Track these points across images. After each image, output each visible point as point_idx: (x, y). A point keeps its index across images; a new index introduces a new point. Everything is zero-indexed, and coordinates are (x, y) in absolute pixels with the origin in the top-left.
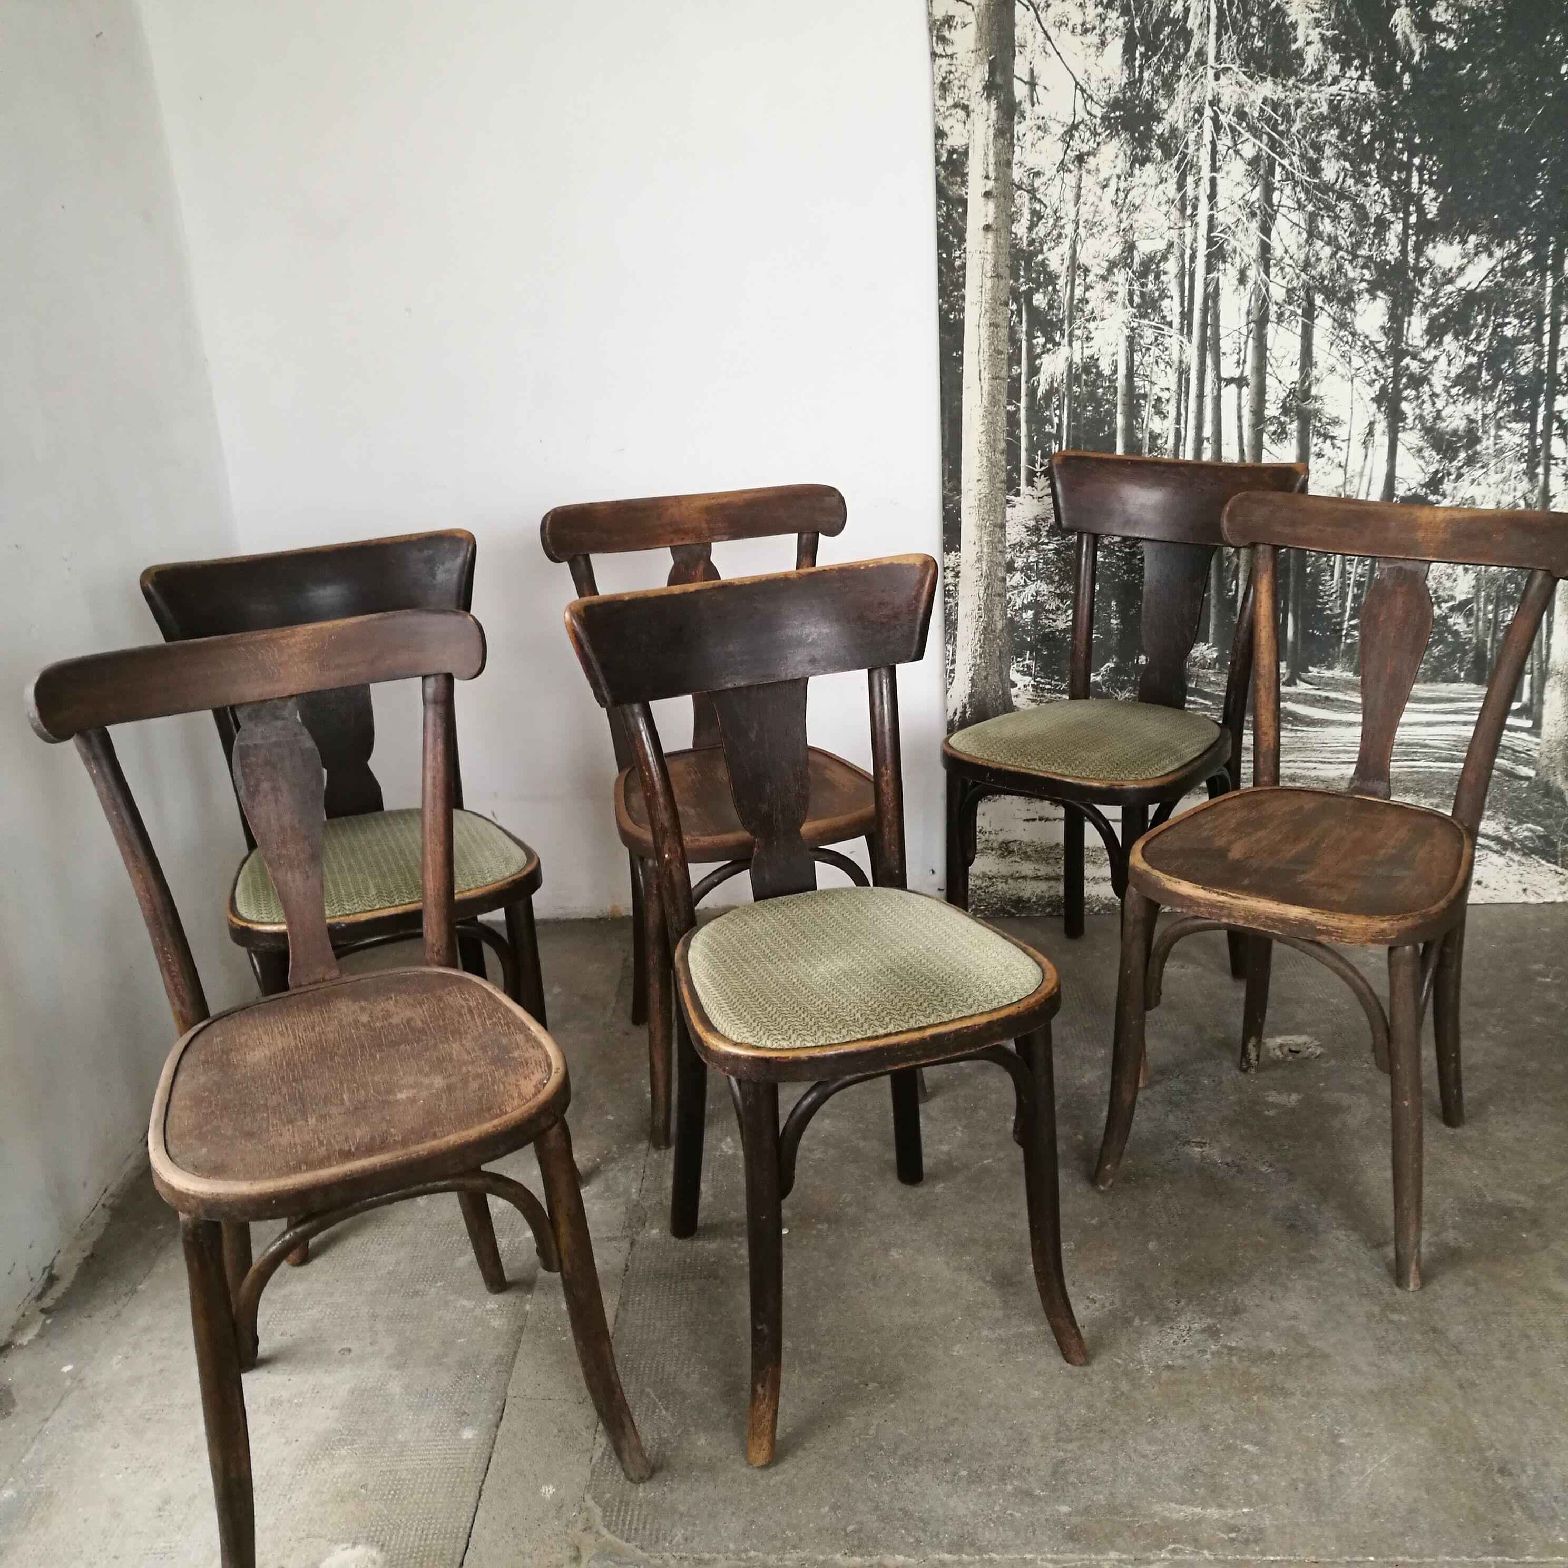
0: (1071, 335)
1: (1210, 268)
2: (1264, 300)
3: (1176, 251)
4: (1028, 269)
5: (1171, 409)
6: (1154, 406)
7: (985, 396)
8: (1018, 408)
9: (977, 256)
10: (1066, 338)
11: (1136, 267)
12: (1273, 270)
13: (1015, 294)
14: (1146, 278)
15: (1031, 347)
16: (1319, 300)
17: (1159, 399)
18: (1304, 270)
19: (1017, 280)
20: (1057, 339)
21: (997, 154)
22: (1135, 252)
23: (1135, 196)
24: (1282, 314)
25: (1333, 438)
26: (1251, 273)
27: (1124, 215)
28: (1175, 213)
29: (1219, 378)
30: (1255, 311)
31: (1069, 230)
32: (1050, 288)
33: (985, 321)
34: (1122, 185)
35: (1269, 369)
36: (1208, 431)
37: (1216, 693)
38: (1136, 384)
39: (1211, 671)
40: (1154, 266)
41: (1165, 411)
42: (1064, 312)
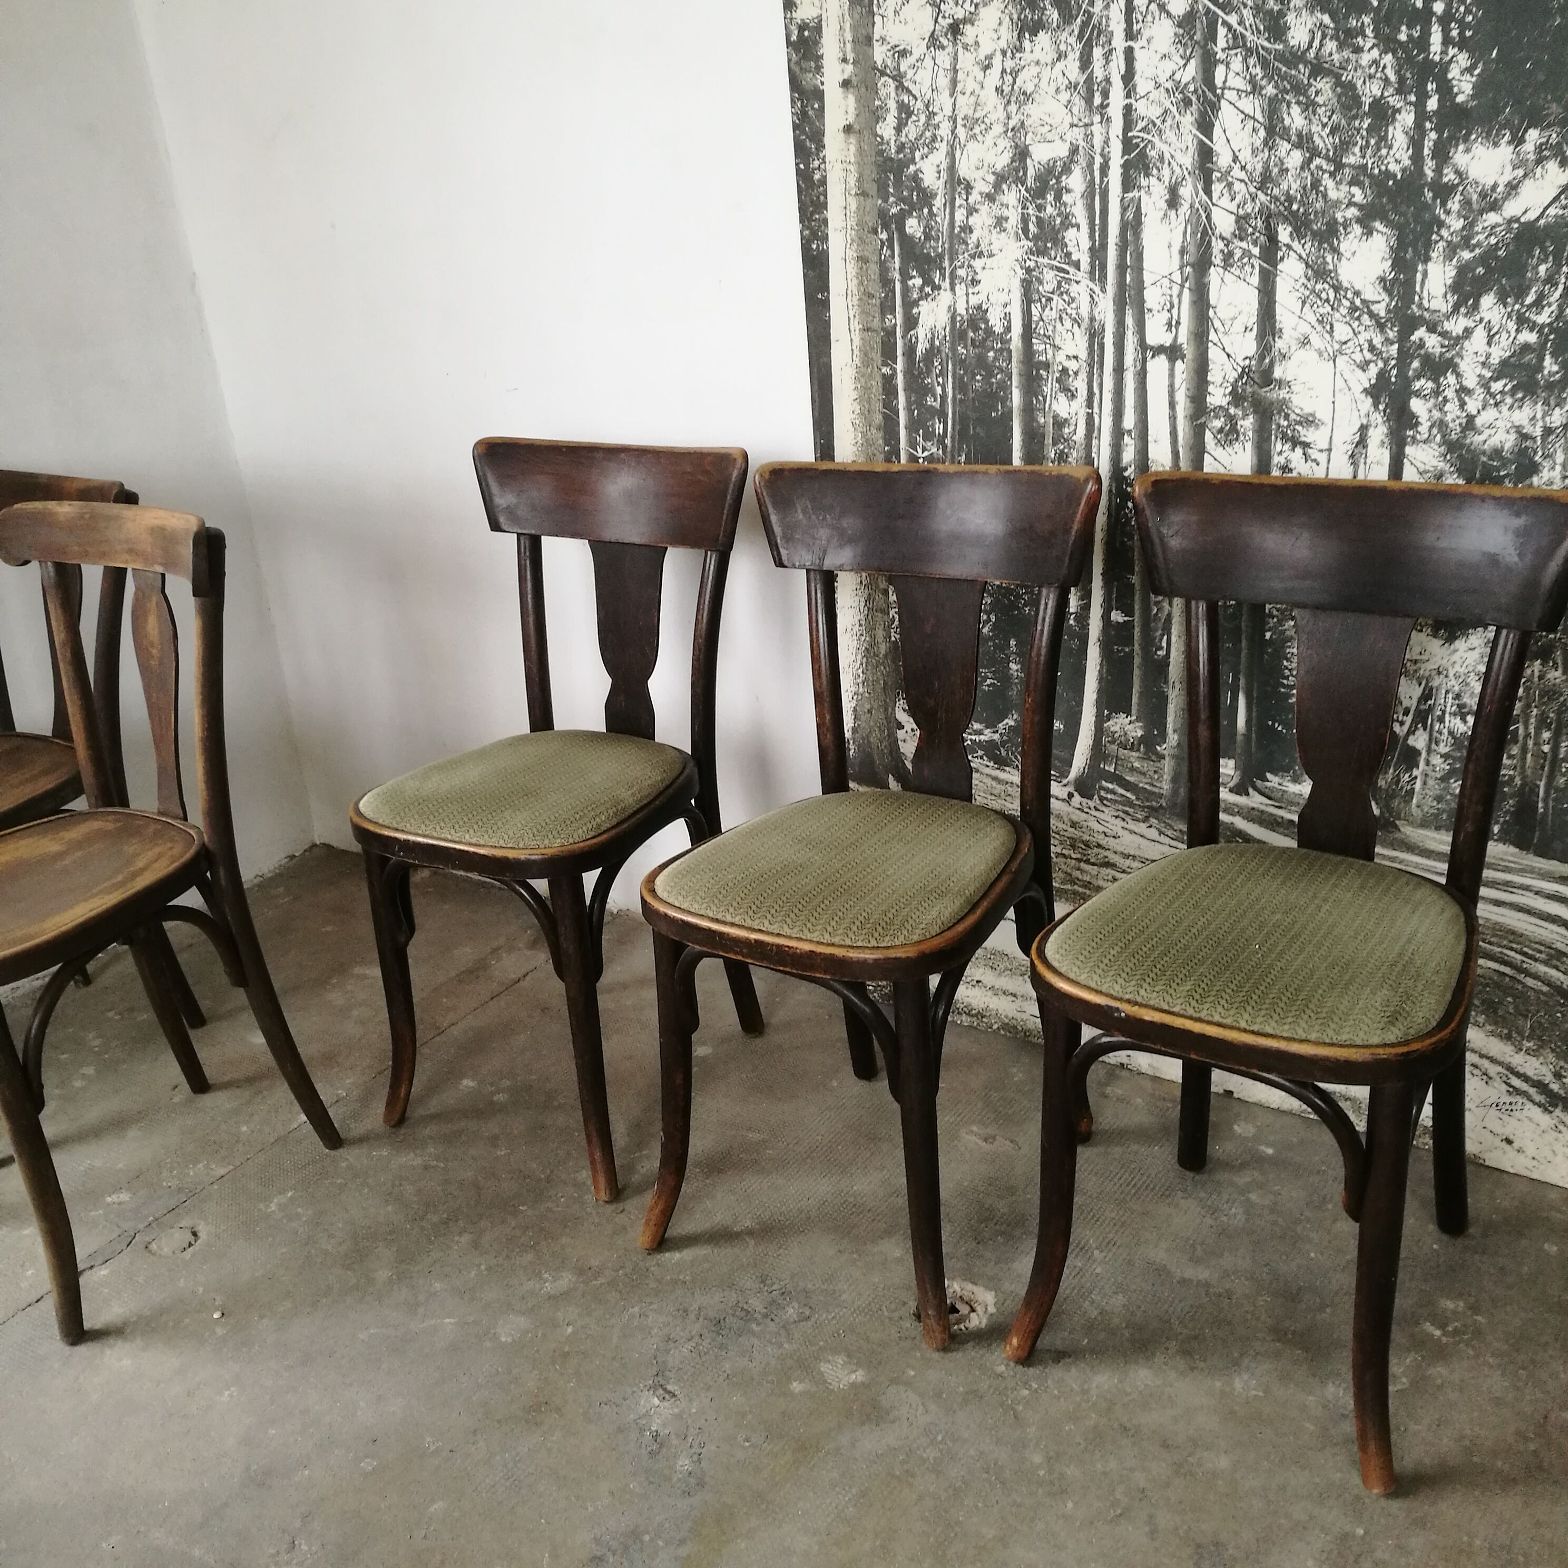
0: (953, 276)
1: (1128, 184)
2: (1205, 233)
3: (1082, 160)
4: (898, 183)
5: (1080, 384)
6: (1058, 381)
7: (856, 352)
8: (895, 370)
9: (839, 166)
10: (947, 280)
11: (1030, 181)
12: (1217, 188)
13: (885, 220)
14: (1044, 198)
15: (906, 290)
16: (1284, 234)
17: (1064, 371)
18: (1262, 187)
19: (886, 200)
20: (937, 281)
21: (854, 28)
22: (1028, 160)
23: (1026, 80)
24: (1231, 254)
25: (1306, 445)
26: (1186, 191)
27: (1013, 108)
28: (1079, 104)
29: (1143, 345)
30: (1192, 249)
31: (944, 130)
32: (926, 211)
33: (852, 253)
34: (1009, 64)
35: (1212, 336)
36: (1129, 421)
37: (1141, 785)
38: (1035, 347)
39: (1134, 754)
40: (1054, 181)
41: (1073, 389)
42: (943, 243)
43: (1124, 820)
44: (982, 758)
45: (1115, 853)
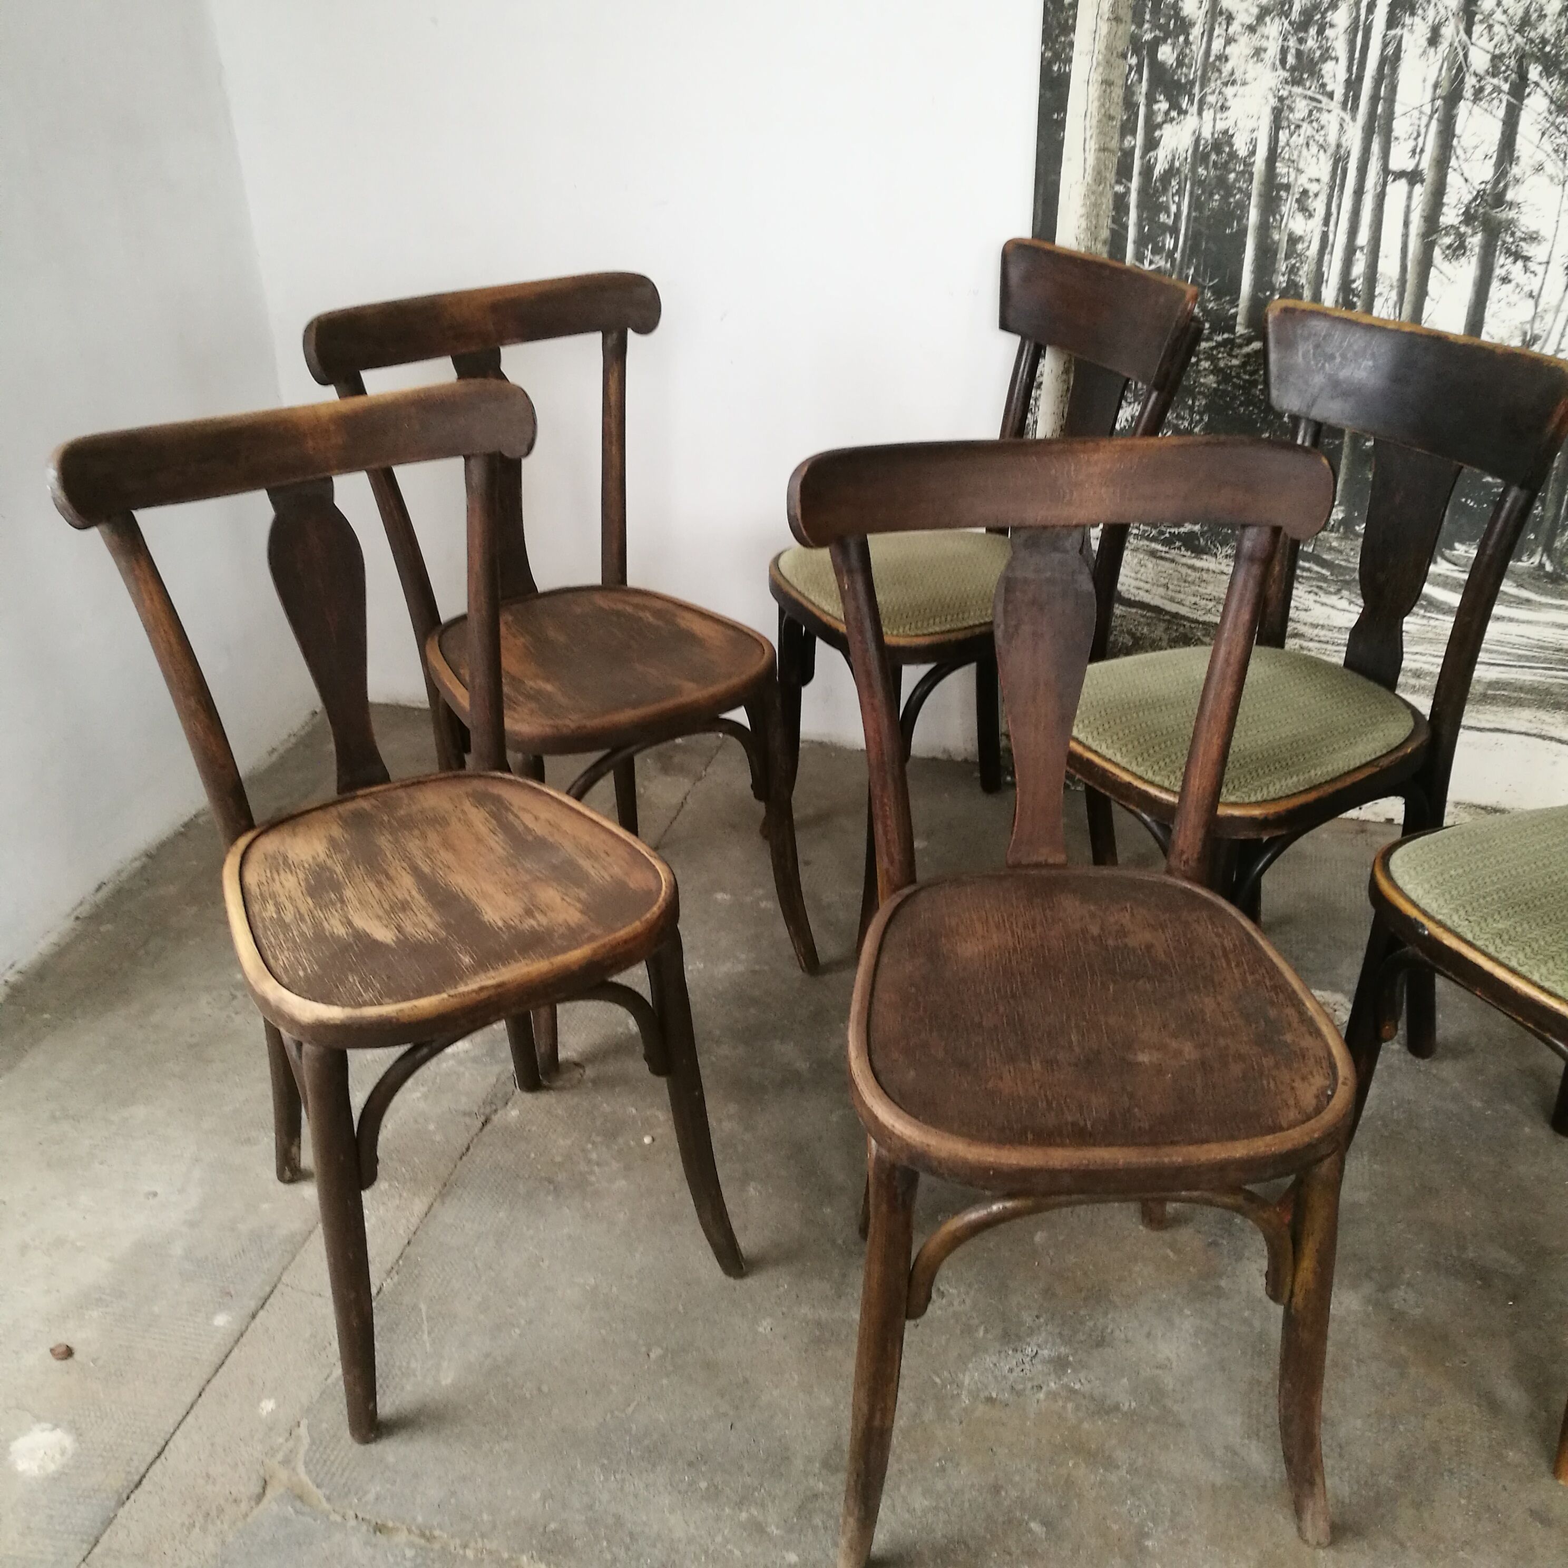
0: (1202, 102)
1: (1392, 22)
2: (1460, 69)
4: (1156, 11)
5: (1319, 205)
6: (1298, 201)
7: (1089, 170)
8: (1128, 191)
10: (1196, 105)
11: (1295, 15)
12: (1478, 29)
13: (1136, 45)
14: (1306, 31)
15: (1150, 114)
16: (1534, 72)
17: (1305, 192)
18: (1520, 30)
19: (1140, 25)
20: (1184, 106)
24: (1481, 89)
25: (1527, 259)
26: (1448, 32)
29: (1386, 170)
30: (1445, 84)
32: (1182, 39)
33: (1096, 77)
35: (1453, 162)
36: (1363, 238)
37: (1337, 562)
38: (1278, 170)
39: (1333, 534)
40: (1319, 16)
41: (1311, 209)
42: (1196, 71)
43: (1316, 594)
44: (1179, 548)
45: (1305, 624)
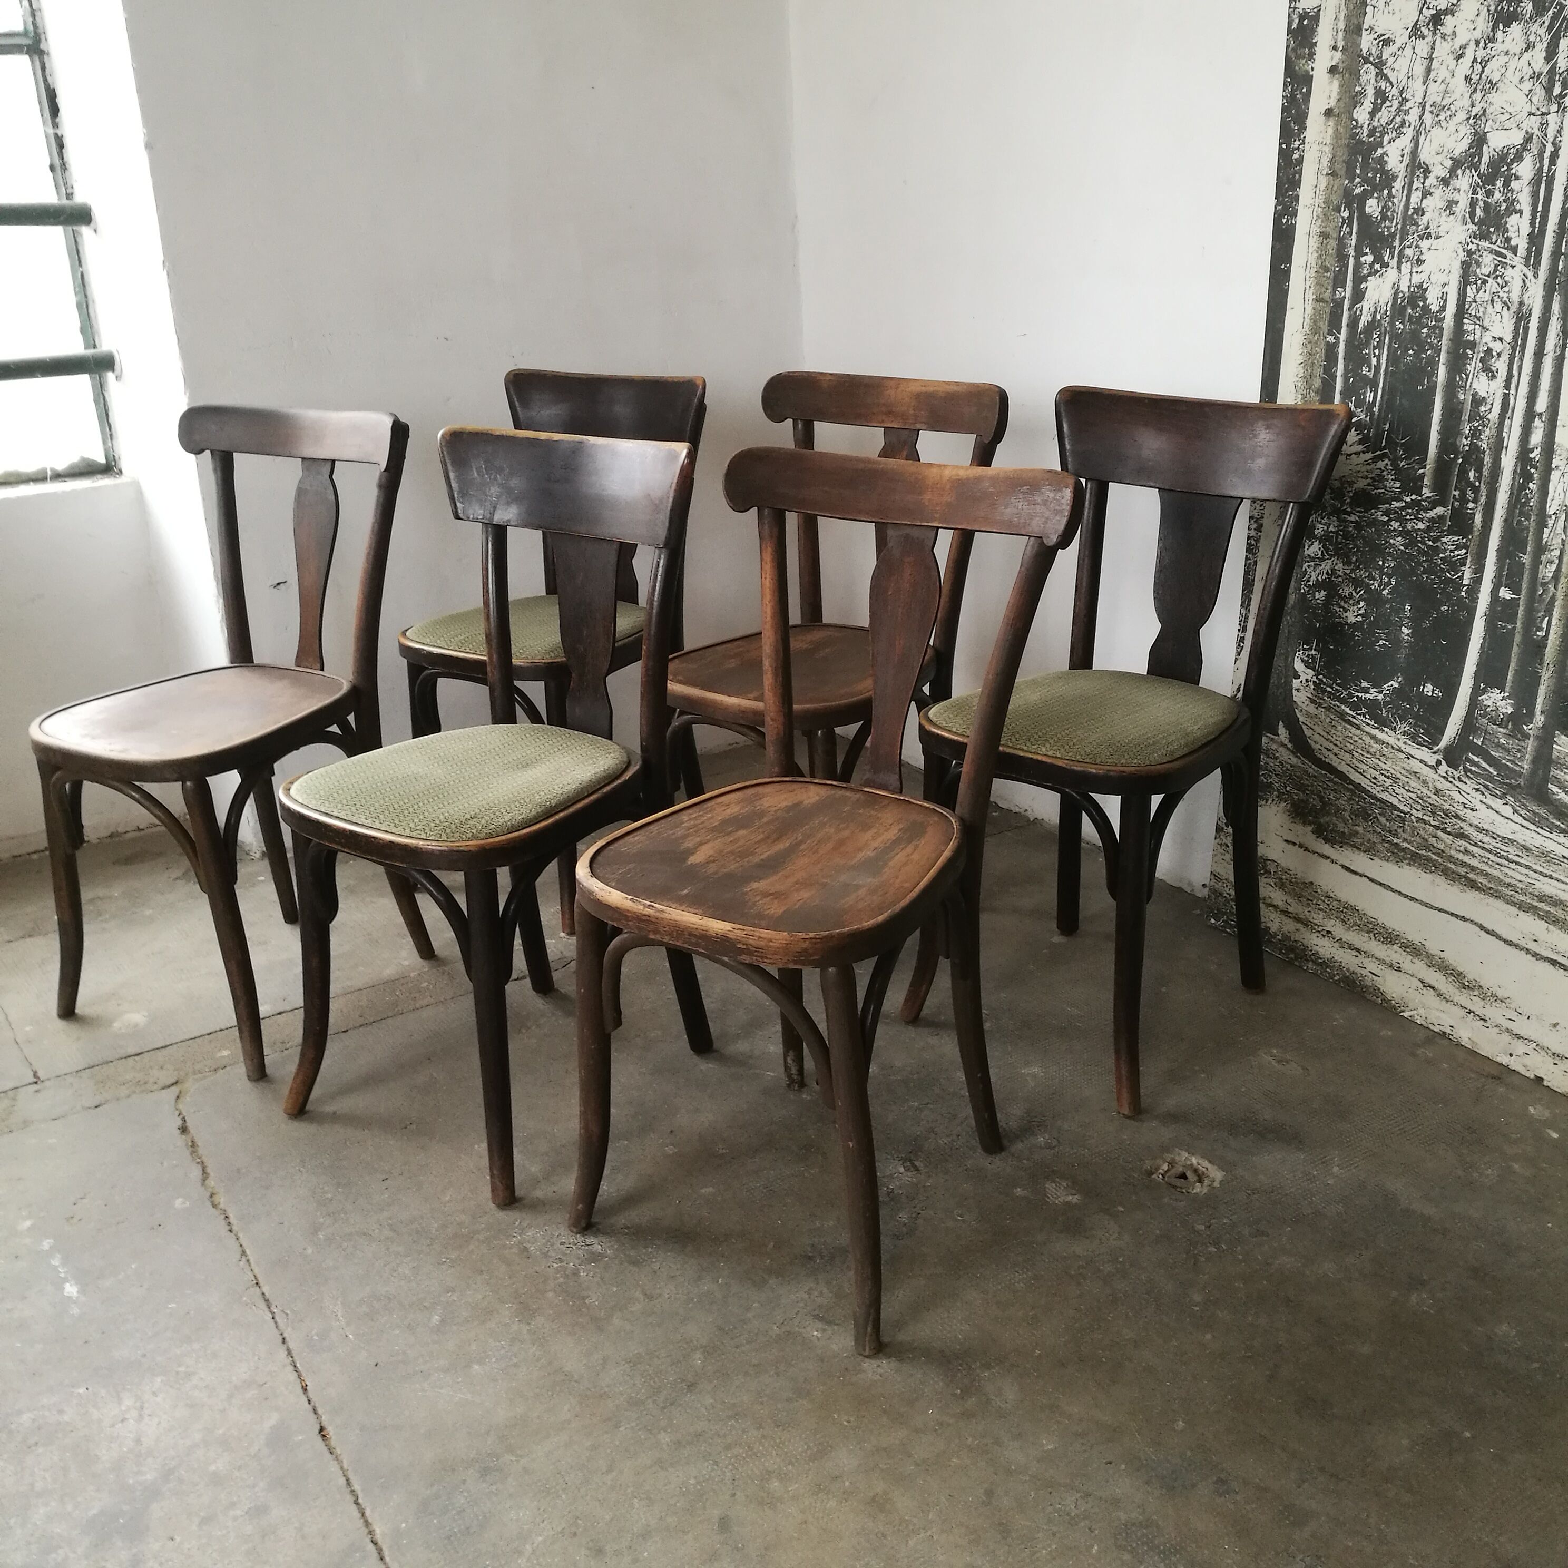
0: (1401, 255)
3: (1534, 147)
4: (1365, 166)
5: (1501, 366)
6: (1482, 360)
7: (1307, 320)
8: (1337, 339)
9: (1315, 147)
10: (1396, 259)
11: (1483, 168)
13: (1349, 199)
14: (1494, 183)
15: (1358, 264)
17: (1489, 351)
19: (1352, 181)
20: (1386, 258)
21: (1348, 18)
22: (1485, 147)
23: (1493, 70)
27: (1478, 96)
28: (1540, 93)
31: (1413, 117)
32: (1386, 192)
33: (1316, 229)
34: (1481, 54)
36: (1541, 405)
37: (1504, 761)
38: (1465, 327)
39: (1501, 730)
40: (1505, 168)
41: (1494, 369)
42: (1397, 224)
43: (1483, 794)
44: (1364, 716)
45: (1471, 825)
